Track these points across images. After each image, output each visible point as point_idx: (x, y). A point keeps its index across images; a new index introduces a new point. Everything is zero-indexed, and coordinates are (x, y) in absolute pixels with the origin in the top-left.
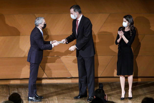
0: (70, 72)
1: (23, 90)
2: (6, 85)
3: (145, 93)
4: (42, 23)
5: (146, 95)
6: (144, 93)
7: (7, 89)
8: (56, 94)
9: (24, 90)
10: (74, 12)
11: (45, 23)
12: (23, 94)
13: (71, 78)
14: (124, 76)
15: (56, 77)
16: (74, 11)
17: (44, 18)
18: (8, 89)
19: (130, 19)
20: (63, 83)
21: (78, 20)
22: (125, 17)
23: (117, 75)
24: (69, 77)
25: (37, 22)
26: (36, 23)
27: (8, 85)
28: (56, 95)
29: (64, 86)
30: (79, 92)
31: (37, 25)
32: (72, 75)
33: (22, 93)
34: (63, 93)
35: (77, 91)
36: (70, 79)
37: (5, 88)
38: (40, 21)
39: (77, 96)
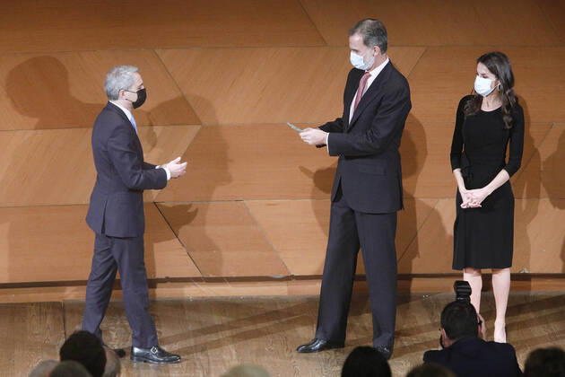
0: (282, 256)
1: (116, 321)
2: (54, 303)
3: (554, 334)
4: (130, 87)
5: (557, 339)
6: (551, 332)
7: (59, 319)
8: (233, 337)
9: (118, 323)
10: (365, 47)
11: (143, 88)
12: (114, 336)
13: (289, 278)
14: (480, 272)
15: (234, 274)
16: (366, 43)
17: (136, 69)
18: (61, 317)
19: (503, 67)
20: (258, 298)
21: (370, 75)
22: (484, 59)
23: (454, 268)
24: (281, 276)
25: (114, 82)
26: (109, 87)
27: (59, 303)
28: (233, 342)
29: (261, 306)
30: (315, 329)
31: (113, 93)
32: (289, 268)
33: (112, 332)
34: (258, 334)
35: (306, 325)
36: (284, 283)
37: (49, 317)
38: (125, 80)
39: (307, 342)
